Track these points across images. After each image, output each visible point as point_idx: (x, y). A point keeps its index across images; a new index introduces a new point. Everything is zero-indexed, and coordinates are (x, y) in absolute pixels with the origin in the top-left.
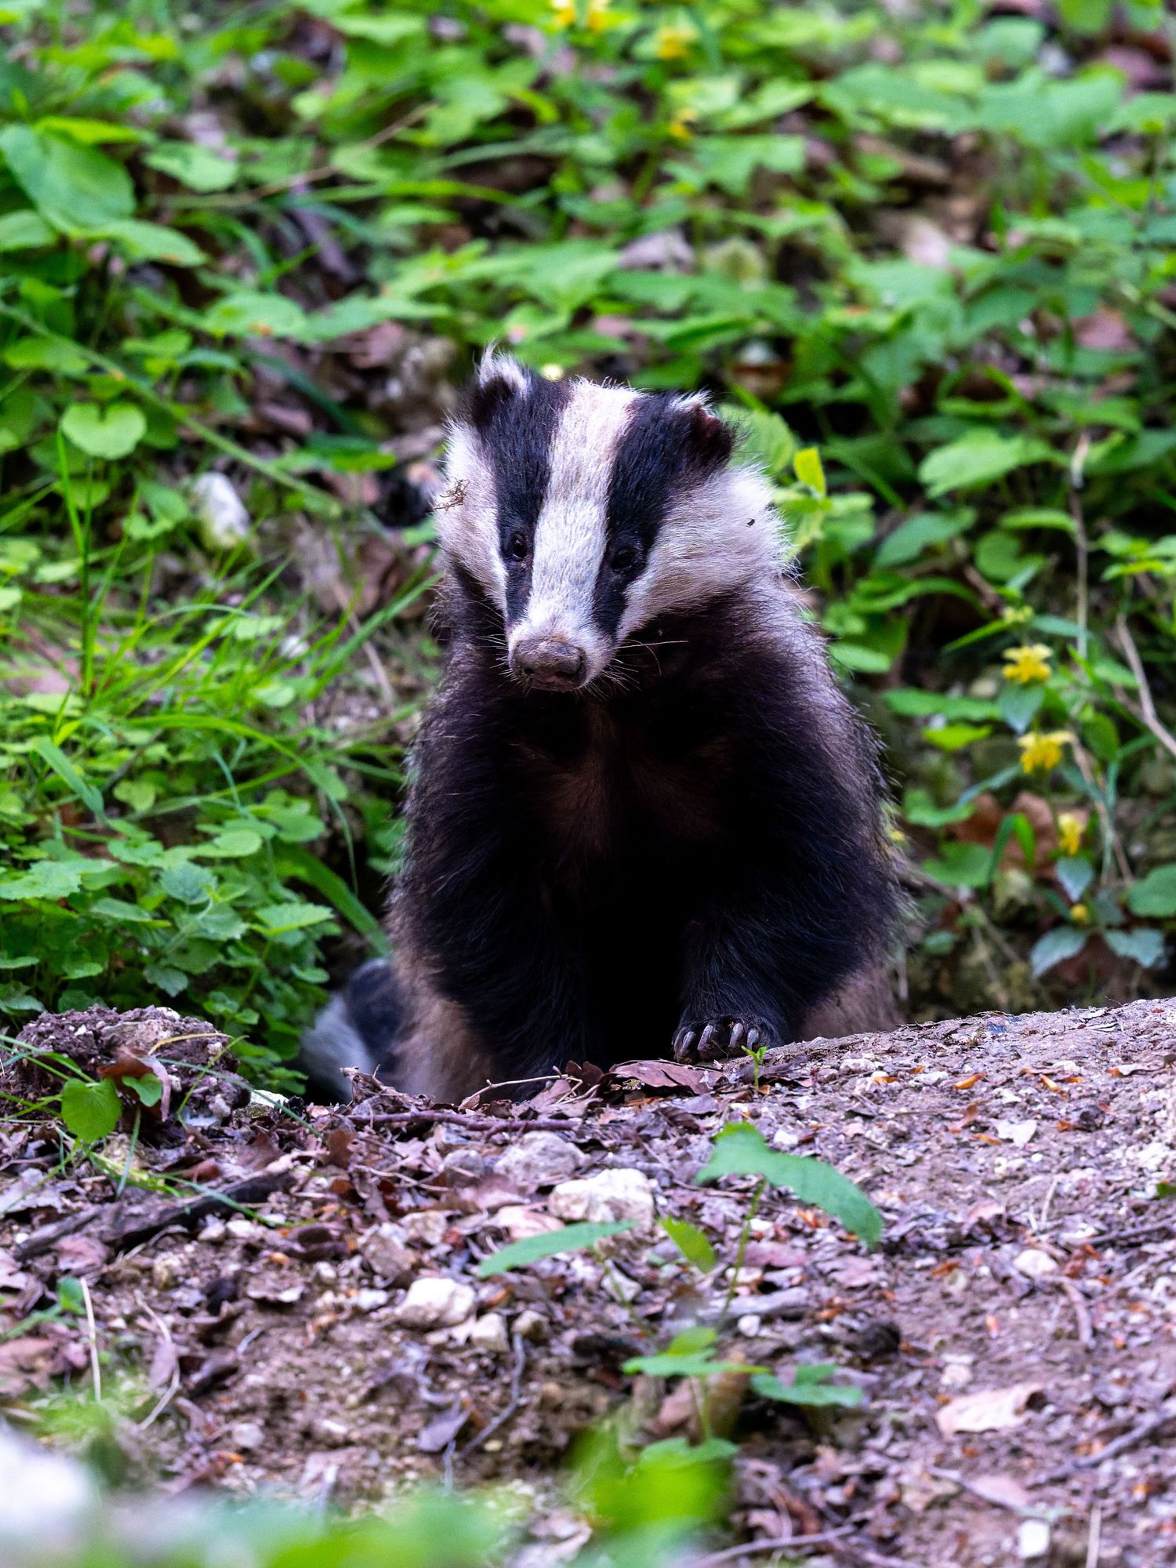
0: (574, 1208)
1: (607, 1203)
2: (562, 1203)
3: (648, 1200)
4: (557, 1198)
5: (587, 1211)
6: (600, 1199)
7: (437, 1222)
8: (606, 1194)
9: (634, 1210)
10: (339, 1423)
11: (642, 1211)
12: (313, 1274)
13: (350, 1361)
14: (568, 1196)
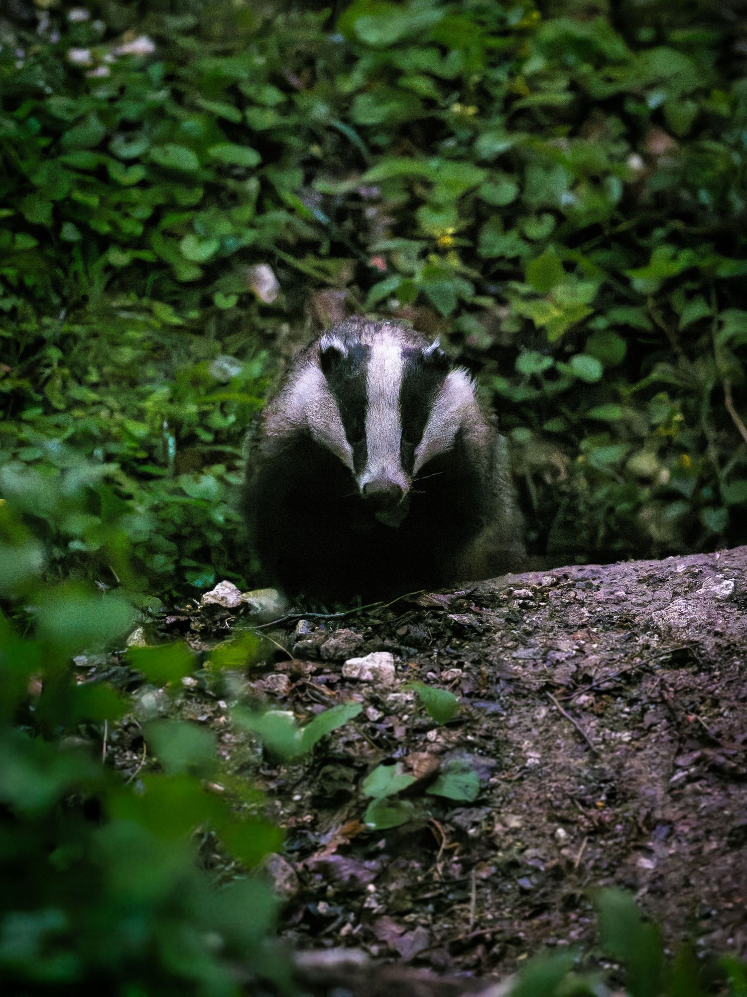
0: (354, 672)
1: (369, 670)
2: (348, 669)
3: (393, 668)
4: (347, 666)
5: (359, 674)
6: (366, 668)
7: (283, 679)
8: (370, 665)
9: (386, 673)
10: (220, 785)
11: (389, 673)
12: (216, 707)
13: (230, 752)
14: (351, 665)
